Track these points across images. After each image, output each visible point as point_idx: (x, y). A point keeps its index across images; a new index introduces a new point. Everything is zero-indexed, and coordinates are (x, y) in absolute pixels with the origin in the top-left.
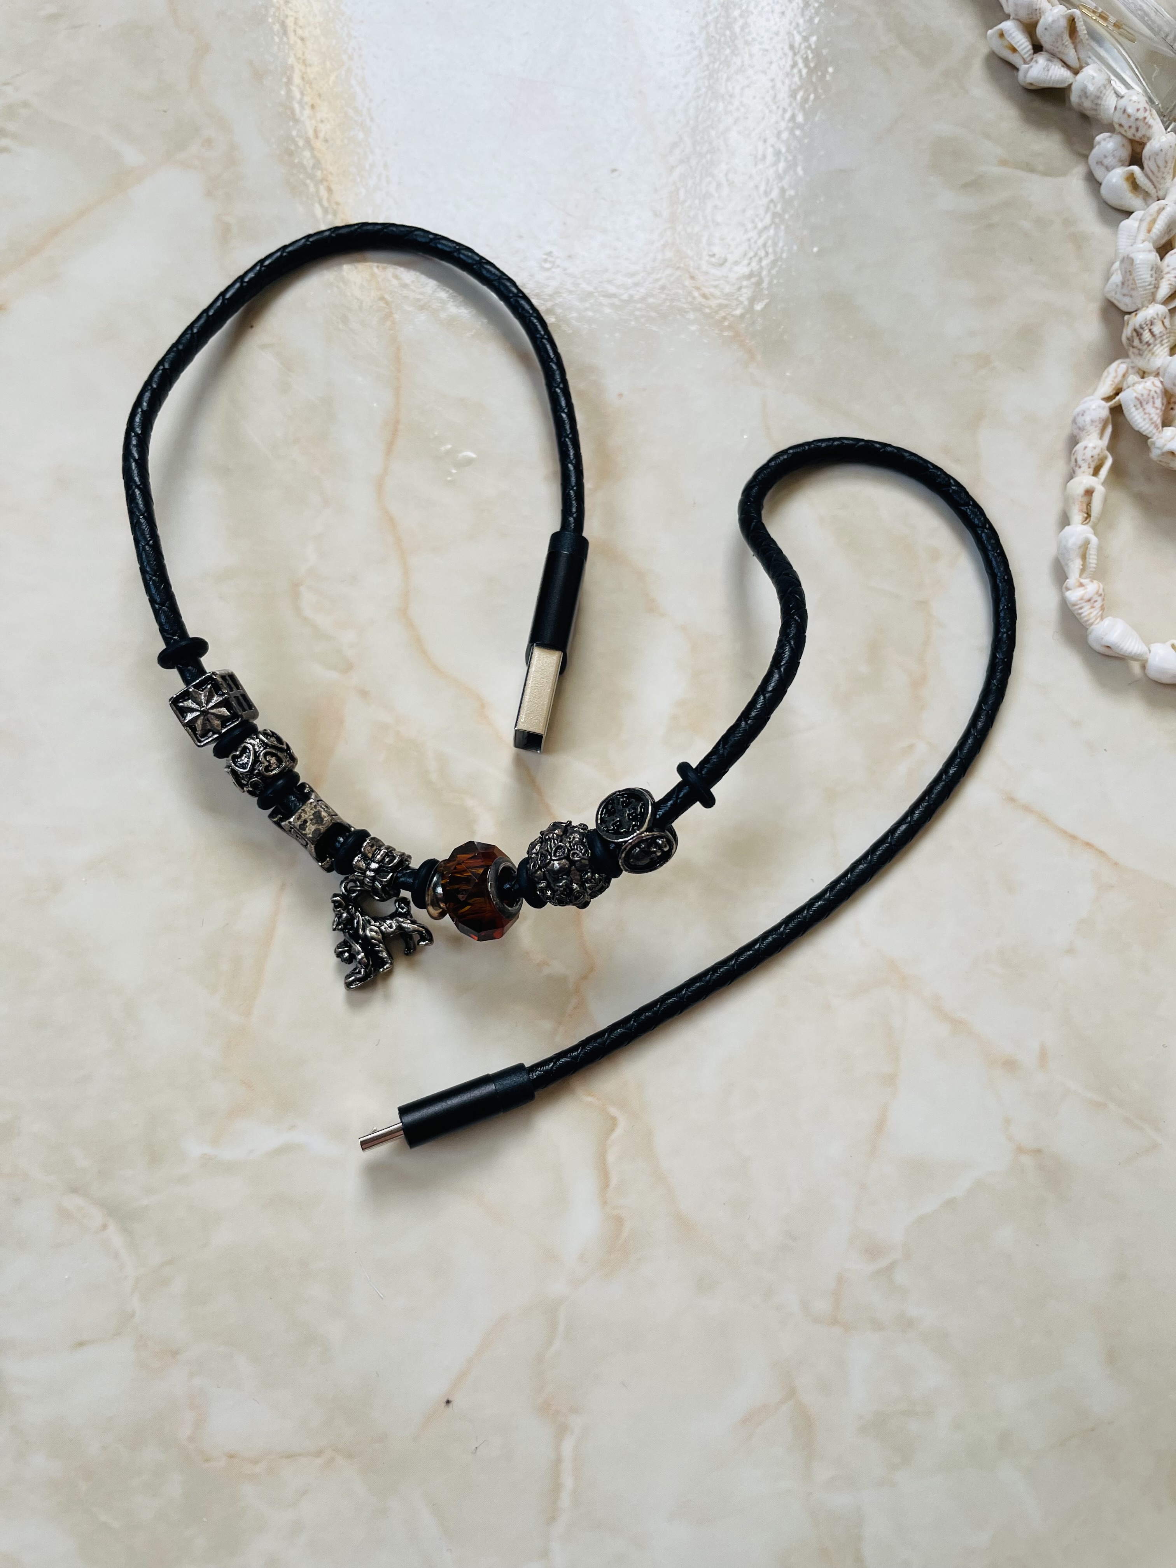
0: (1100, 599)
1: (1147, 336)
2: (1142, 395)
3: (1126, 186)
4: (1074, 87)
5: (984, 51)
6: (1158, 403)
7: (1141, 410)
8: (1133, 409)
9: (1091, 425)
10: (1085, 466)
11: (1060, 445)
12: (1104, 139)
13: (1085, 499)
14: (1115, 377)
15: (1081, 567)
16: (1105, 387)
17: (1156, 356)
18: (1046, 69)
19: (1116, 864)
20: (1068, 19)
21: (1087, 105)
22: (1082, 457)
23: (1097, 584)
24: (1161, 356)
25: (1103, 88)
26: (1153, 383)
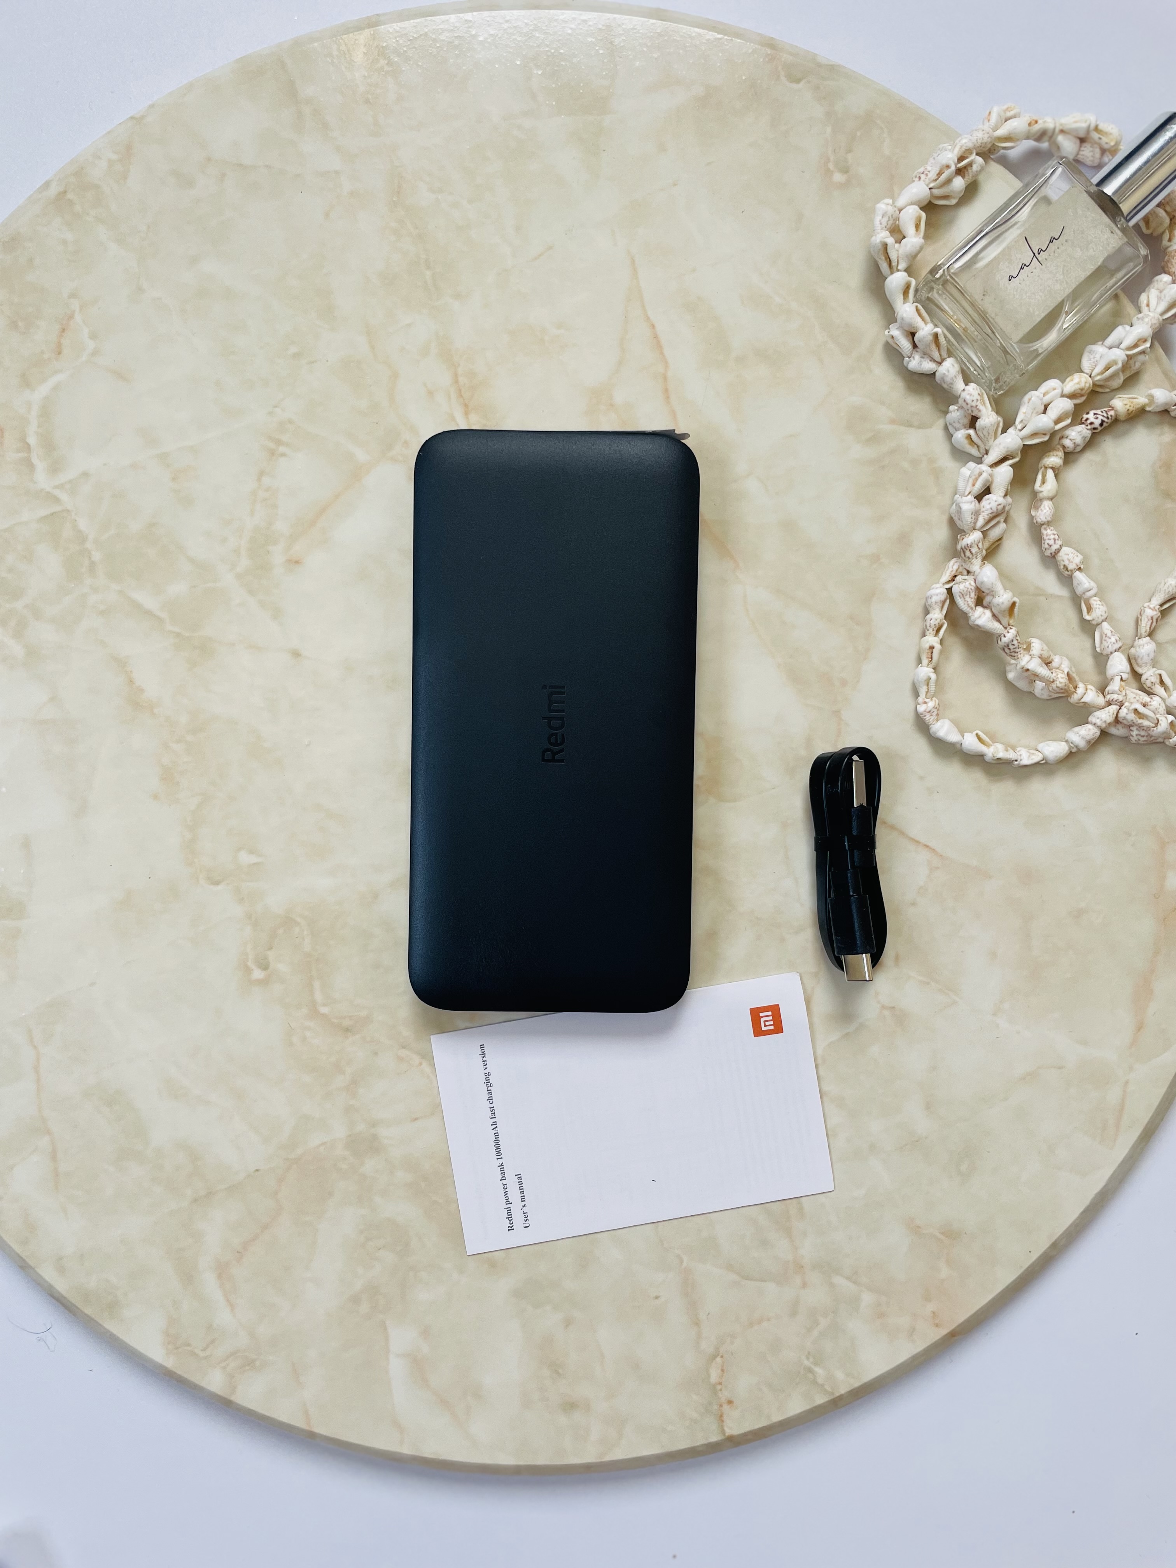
0: (936, 710)
1: (968, 554)
2: (963, 591)
3: (965, 442)
4: (937, 374)
5: (882, 340)
6: (973, 595)
7: (963, 599)
8: (959, 598)
9: (935, 605)
10: (931, 630)
11: (920, 610)
12: (954, 411)
13: (930, 651)
14: (952, 571)
15: (927, 690)
16: (946, 577)
17: (973, 565)
18: (920, 364)
19: (941, 855)
20: (934, 335)
21: (945, 386)
22: (930, 624)
23: (935, 700)
24: (976, 565)
25: (955, 377)
26: (970, 584)
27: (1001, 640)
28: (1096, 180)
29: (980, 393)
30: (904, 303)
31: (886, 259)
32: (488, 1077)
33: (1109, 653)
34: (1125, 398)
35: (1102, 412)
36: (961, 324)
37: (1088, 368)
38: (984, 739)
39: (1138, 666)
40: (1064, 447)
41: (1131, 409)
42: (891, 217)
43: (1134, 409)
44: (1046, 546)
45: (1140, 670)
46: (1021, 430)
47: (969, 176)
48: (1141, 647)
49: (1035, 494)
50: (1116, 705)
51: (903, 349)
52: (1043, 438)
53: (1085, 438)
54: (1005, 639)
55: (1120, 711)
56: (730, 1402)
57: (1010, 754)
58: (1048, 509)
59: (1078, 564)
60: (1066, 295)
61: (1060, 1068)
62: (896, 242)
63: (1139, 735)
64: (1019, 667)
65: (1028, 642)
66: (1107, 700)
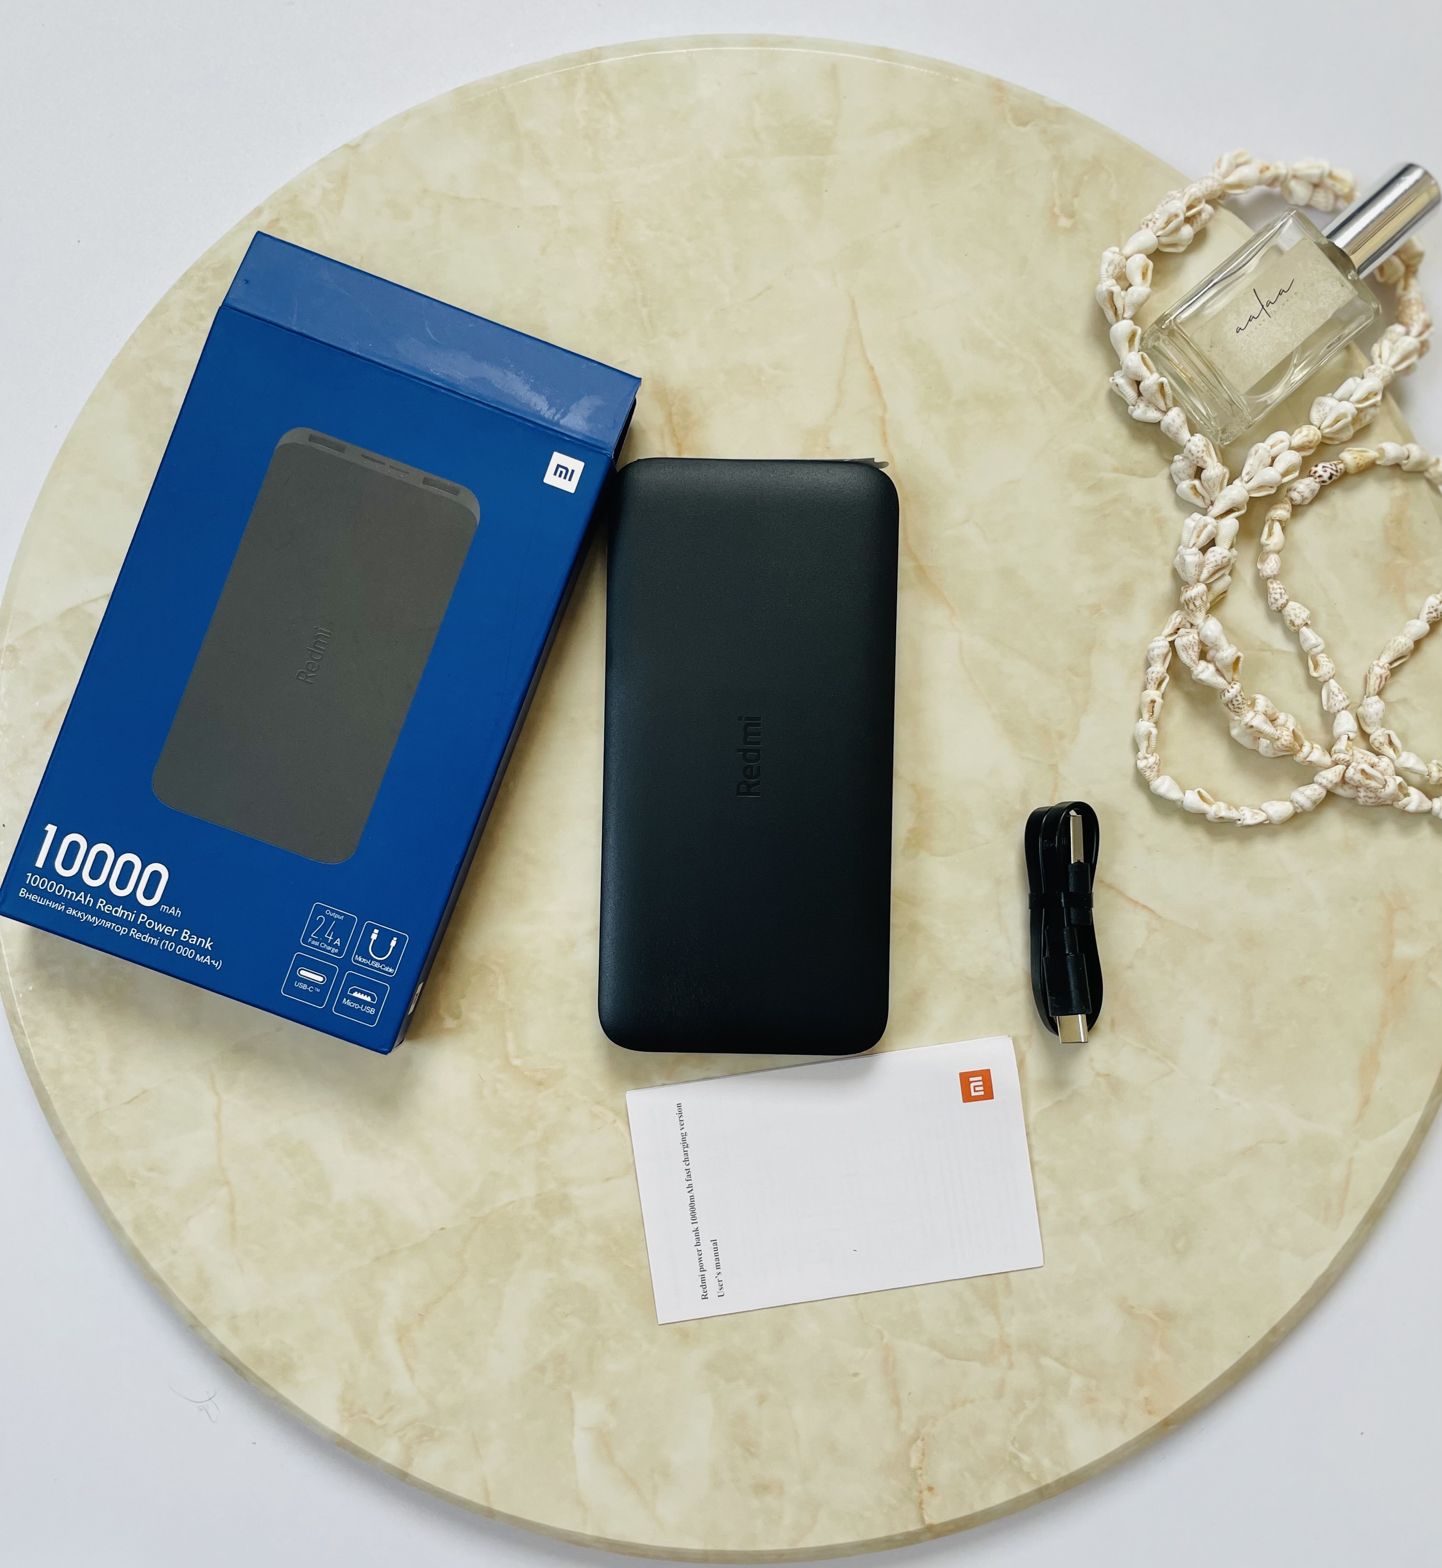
0: (1156, 766)
1: (1191, 606)
2: (1187, 644)
3: (1191, 492)
4: (1162, 423)
5: (1106, 388)
6: (1196, 649)
7: (1186, 652)
8: (1181, 651)
9: (1157, 658)
10: (1152, 683)
11: (1141, 663)
12: (1179, 461)
13: (1151, 705)
14: (1175, 624)
15: (1147, 745)
16: (1169, 630)
17: (1198, 619)
18: (1145, 412)
19: (1160, 917)
20: (1160, 385)
21: (1170, 436)
22: (1152, 677)
23: (1156, 756)
24: (1199, 618)
25: (1181, 427)
26: (1193, 637)
27: (1224, 695)
28: (1326, 232)
29: (1205, 444)
30: (1130, 351)
31: (1112, 307)
32: (685, 1138)
33: (1337, 712)
34: (1356, 451)
35: (1331, 465)
36: (1187, 374)
37: (1317, 420)
38: (1206, 797)
39: (1367, 725)
40: (1292, 500)
41: (1361, 462)
42: (1117, 266)
43: (1364, 463)
44: (1273, 600)
45: (1368, 730)
46: (1248, 482)
47: (1197, 224)
48: (1370, 706)
49: (1261, 547)
50: (1343, 764)
51: (1128, 397)
52: (1270, 491)
53: (1314, 491)
54: (1229, 694)
55: (1347, 771)
56: (930, 1489)
57: (1232, 813)
58: (1274, 562)
59: (1305, 619)
60: (1294, 348)
61: (1282, 1143)
62: (1122, 290)
63: (1367, 796)
64: (1242, 723)
65: (1252, 698)
66: (1334, 760)
